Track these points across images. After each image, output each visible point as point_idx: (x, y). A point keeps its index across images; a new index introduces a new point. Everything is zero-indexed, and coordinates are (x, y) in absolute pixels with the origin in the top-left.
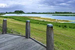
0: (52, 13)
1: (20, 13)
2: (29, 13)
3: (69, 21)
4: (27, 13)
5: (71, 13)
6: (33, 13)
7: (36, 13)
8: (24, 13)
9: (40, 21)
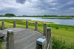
0: (41, 17)
1: (11, 16)
2: (20, 16)
3: (54, 23)
4: (18, 16)
5: (57, 16)
6: (23, 16)
7: (27, 16)
8: (15, 16)
9: (31, 23)
